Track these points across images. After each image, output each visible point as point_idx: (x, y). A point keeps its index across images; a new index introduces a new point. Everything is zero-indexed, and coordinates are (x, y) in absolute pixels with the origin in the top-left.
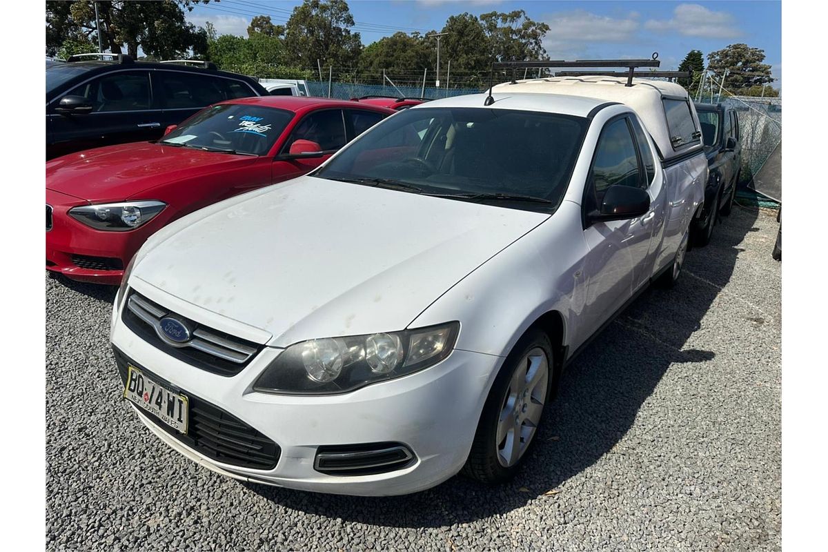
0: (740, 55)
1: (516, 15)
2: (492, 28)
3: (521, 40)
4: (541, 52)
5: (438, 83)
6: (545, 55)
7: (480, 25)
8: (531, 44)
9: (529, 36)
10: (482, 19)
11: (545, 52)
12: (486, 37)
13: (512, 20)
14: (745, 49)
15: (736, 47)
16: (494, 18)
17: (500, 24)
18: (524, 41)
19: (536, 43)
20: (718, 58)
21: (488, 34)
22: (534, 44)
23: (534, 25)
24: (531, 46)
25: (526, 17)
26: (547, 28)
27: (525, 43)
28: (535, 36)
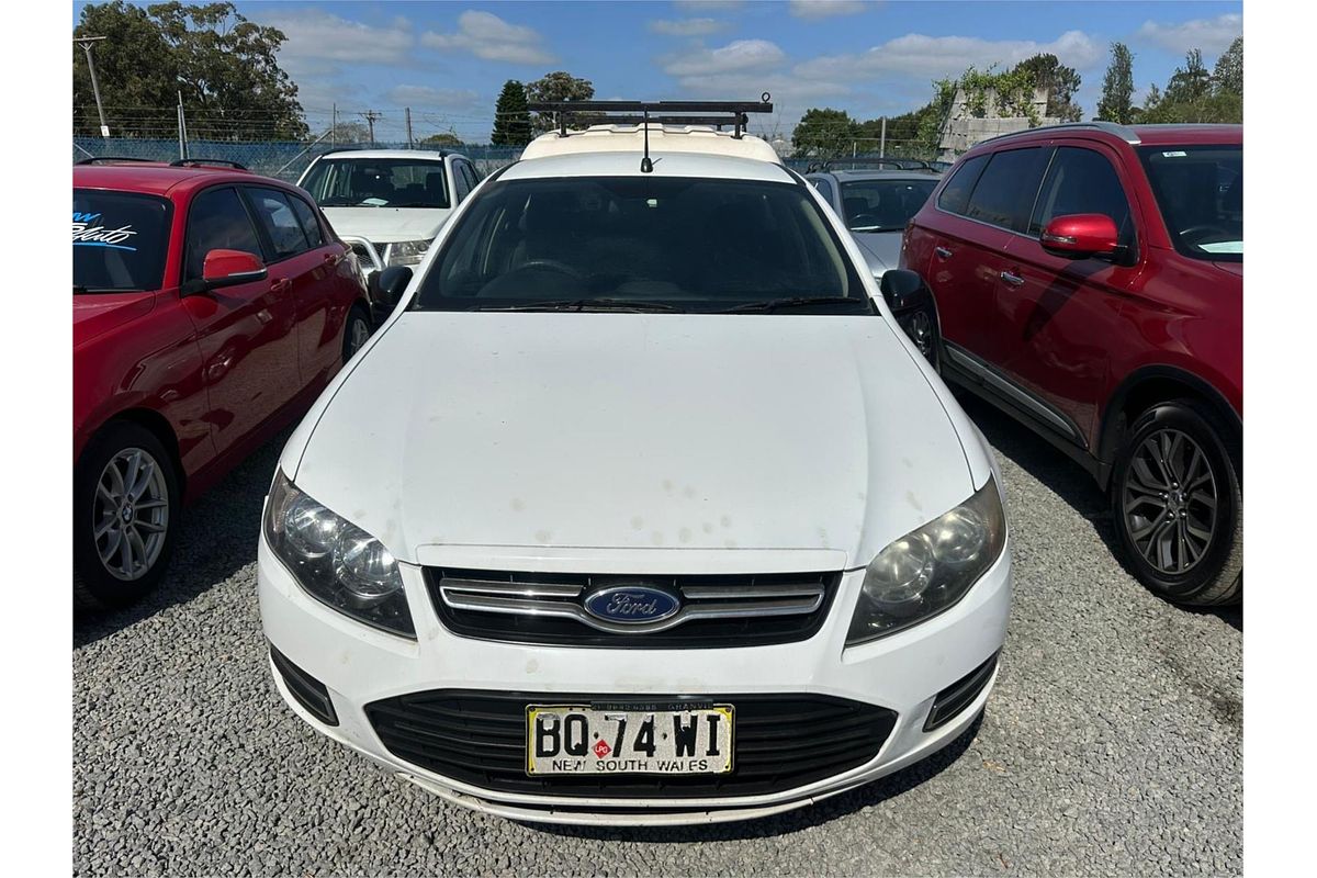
0: (564, 88)
1: (218, 11)
2: (178, 31)
3: (238, 56)
4: (279, 77)
5: (105, 131)
6: (287, 82)
7: (154, 25)
8: (259, 62)
9: (251, 49)
10: (155, 15)
11: (286, 77)
12: (171, 46)
13: (214, 21)
14: (569, 80)
15: (557, 76)
16: (176, 12)
17: (191, 26)
18: (244, 57)
19: (267, 62)
20: (537, 91)
21: (173, 43)
22: (263, 63)
23: (257, 30)
24: (259, 66)
25: (238, 16)
26: (282, 37)
27: (248, 61)
28: (263, 50)
